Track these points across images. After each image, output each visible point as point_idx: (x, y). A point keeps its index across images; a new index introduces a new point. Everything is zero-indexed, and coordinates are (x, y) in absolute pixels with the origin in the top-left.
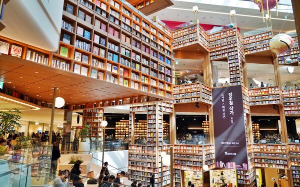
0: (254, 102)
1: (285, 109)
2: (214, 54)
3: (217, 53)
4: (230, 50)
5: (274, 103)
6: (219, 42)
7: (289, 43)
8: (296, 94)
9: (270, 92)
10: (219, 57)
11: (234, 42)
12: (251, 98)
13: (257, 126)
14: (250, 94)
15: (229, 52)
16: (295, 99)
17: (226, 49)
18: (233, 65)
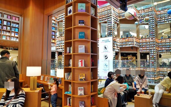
0: (122, 45)
1: (140, 49)
2: (101, 19)
3: (102, 19)
4: (108, 17)
5: (131, 46)
6: (103, 13)
7: (133, 14)
8: (146, 41)
9: (130, 40)
10: (103, 21)
11: (111, 13)
12: (120, 43)
13: (134, 58)
14: (120, 41)
15: (108, 19)
16: (145, 43)
17: (106, 17)
18: (109, 26)
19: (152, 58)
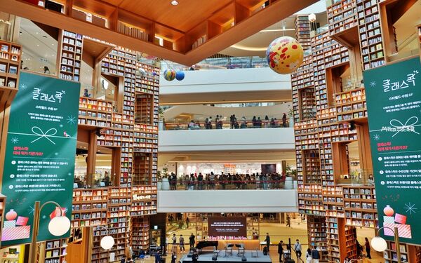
1: (98, 138)
5: (102, 125)
9: (100, 109)
19: (124, 163)
